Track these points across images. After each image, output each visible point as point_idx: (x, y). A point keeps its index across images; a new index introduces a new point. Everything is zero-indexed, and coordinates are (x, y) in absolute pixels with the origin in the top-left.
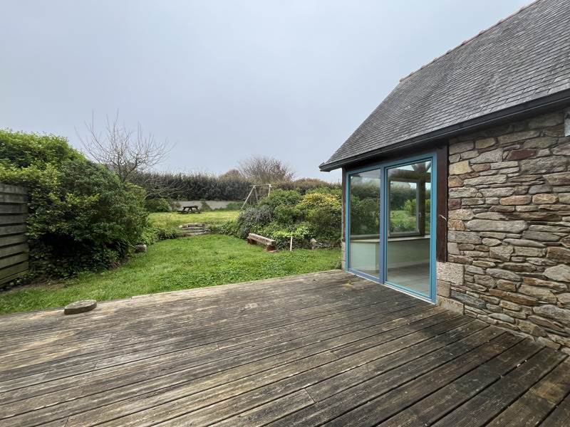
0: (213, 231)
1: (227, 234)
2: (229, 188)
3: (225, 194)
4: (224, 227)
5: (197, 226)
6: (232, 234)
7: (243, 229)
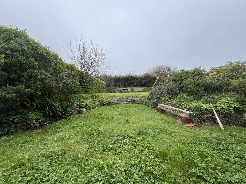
0: (133, 101)
1: (141, 103)
2: (144, 81)
3: (142, 84)
4: (140, 99)
5: (124, 98)
6: (145, 104)
7: (153, 100)
